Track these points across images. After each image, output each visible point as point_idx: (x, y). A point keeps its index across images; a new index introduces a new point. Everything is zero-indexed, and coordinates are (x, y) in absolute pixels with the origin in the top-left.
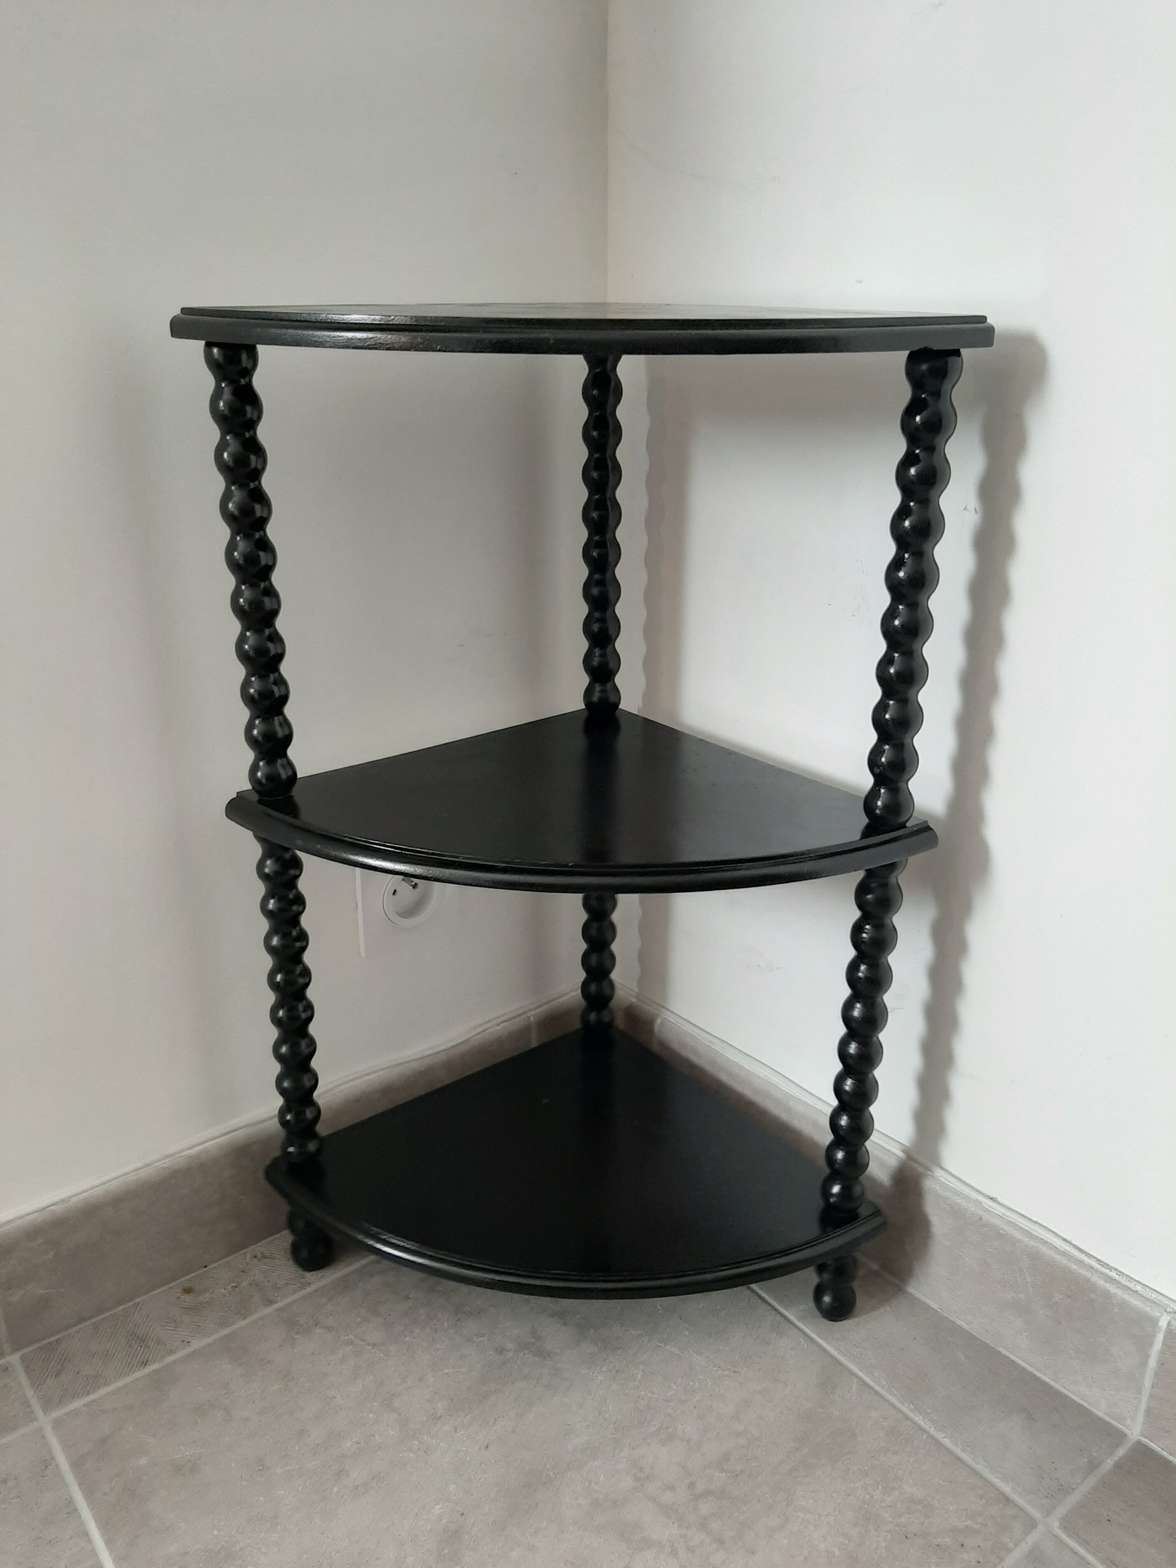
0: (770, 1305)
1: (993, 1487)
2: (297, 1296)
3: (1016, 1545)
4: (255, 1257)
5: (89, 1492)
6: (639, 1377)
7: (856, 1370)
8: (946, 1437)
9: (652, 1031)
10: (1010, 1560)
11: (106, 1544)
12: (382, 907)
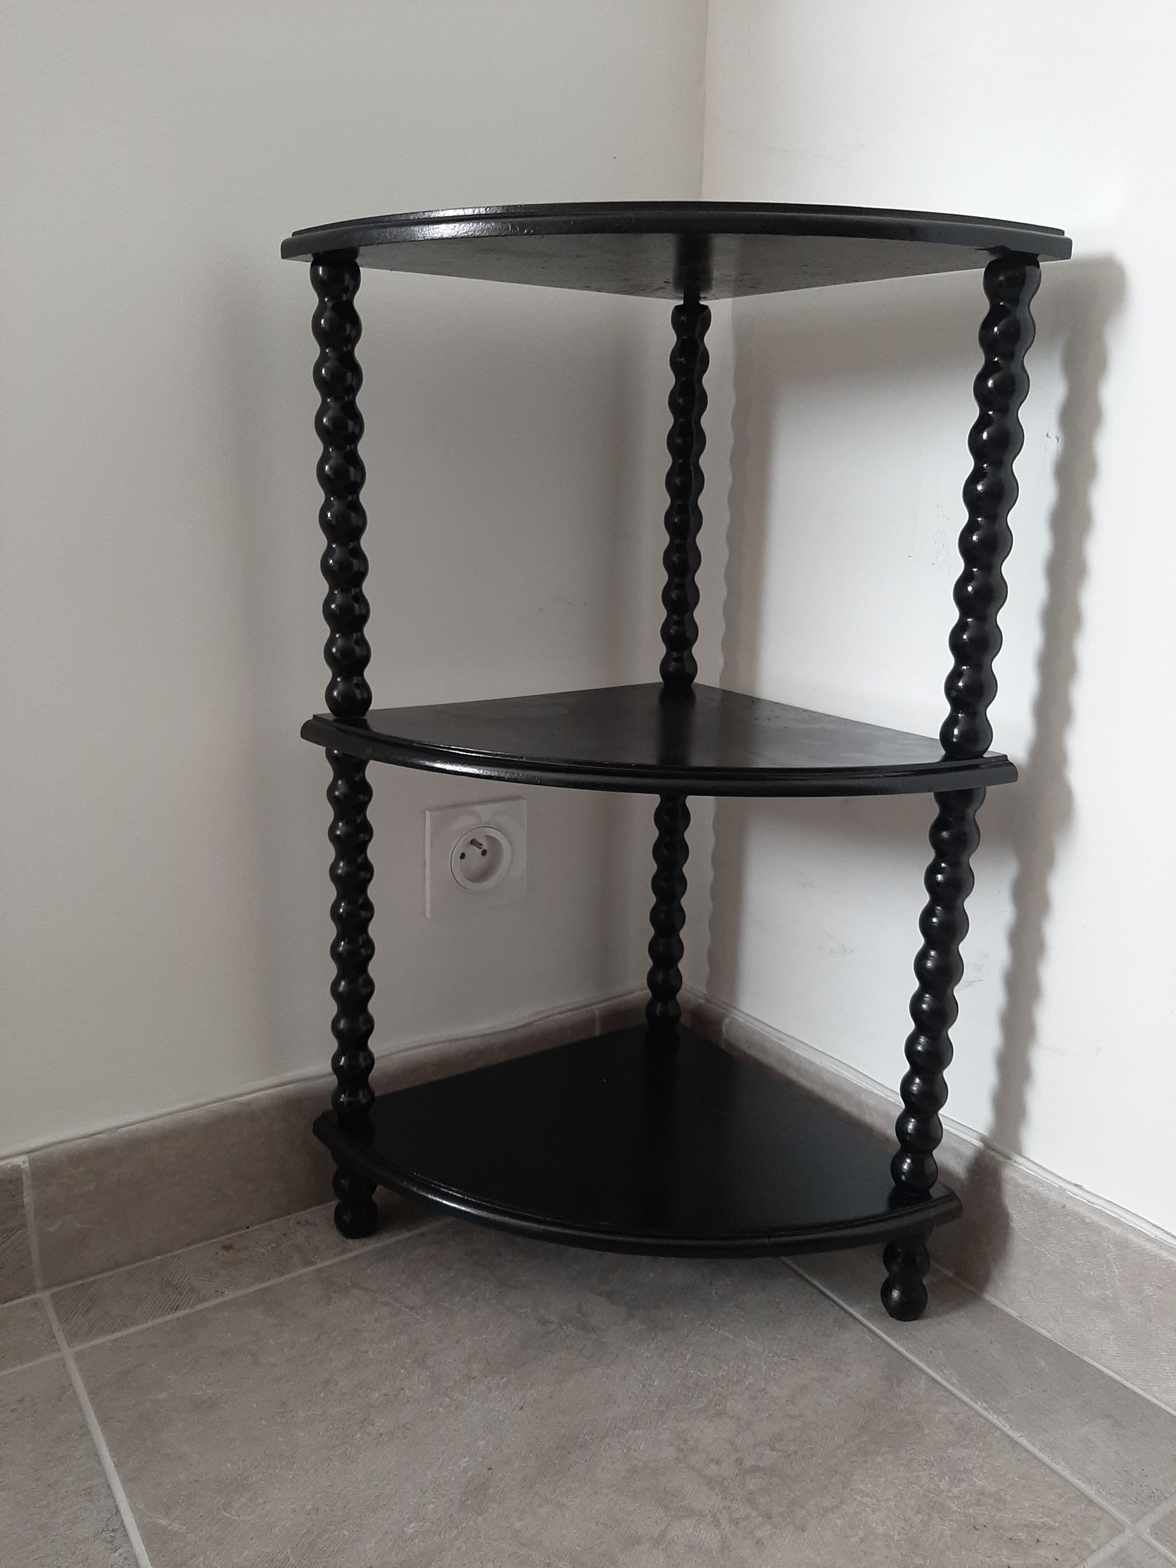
0: (832, 1300)
1: (1074, 1487)
2: (337, 1259)
3: (1099, 1547)
4: (299, 1223)
5: (104, 1420)
6: (689, 1357)
7: (923, 1365)
8: (1022, 1436)
9: (719, 1031)
10: (1092, 1561)
11: (116, 1466)
12: (450, 869)
